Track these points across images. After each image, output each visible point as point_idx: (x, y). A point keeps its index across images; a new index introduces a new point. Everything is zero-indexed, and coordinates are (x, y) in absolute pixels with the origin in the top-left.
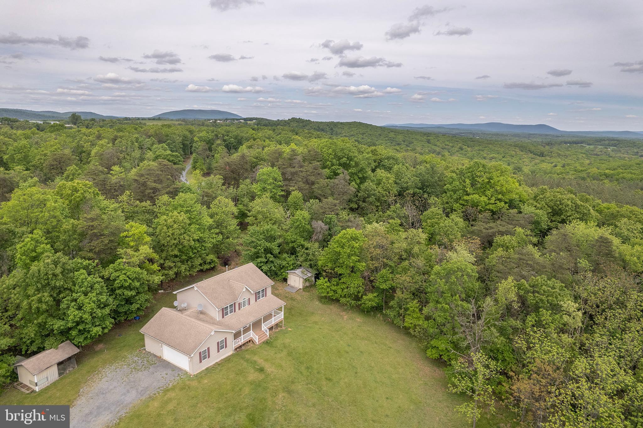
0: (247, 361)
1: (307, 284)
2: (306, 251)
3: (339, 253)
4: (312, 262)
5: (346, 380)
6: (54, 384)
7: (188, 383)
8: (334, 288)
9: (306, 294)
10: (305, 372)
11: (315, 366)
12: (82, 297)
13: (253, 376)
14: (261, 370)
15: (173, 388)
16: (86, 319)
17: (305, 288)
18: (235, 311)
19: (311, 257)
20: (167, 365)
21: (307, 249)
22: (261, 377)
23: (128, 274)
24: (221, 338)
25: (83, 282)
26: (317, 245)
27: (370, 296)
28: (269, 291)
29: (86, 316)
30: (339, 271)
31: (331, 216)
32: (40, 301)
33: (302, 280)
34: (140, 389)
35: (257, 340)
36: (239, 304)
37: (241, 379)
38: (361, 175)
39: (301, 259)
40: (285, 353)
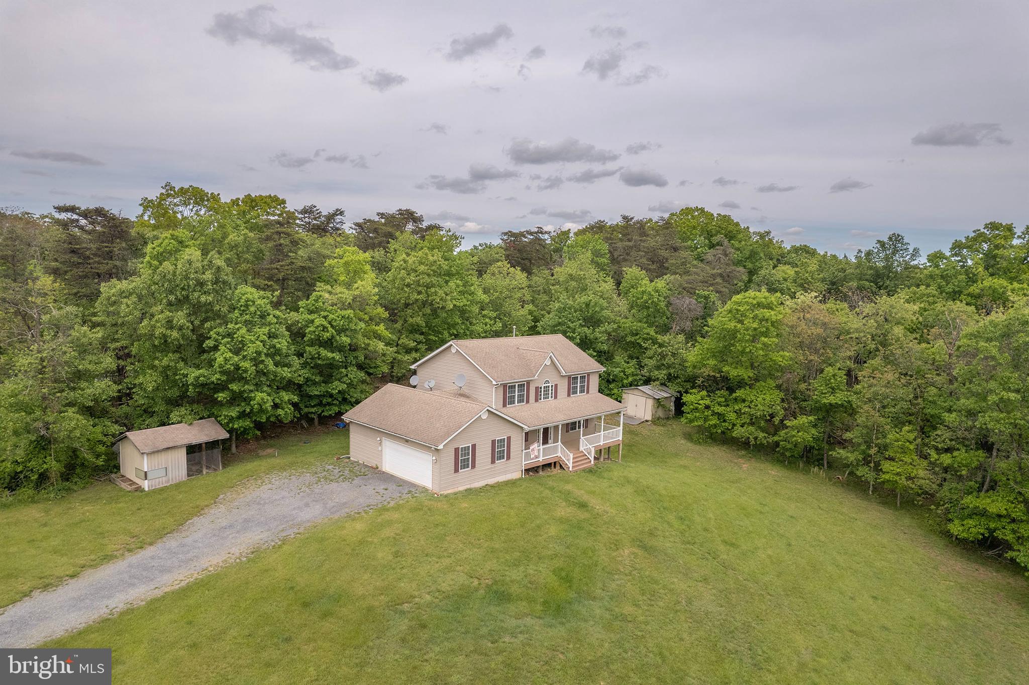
0: (552, 489)
1: (660, 413)
2: (660, 350)
6: (178, 486)
7: (427, 503)
9: (658, 429)
13: (563, 511)
14: (583, 506)
15: (397, 508)
17: (656, 421)
18: (528, 402)
20: (388, 478)
22: (582, 515)
25: (247, 306)
26: (681, 338)
28: (594, 382)
31: (706, 293)
33: (650, 402)
36: (537, 388)
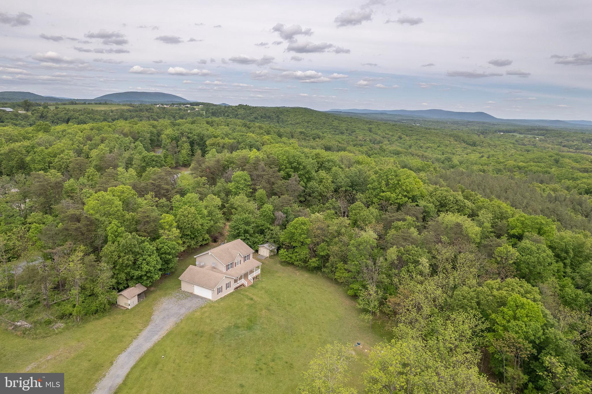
0: (243, 294)
1: (272, 254)
2: (271, 232)
3: (294, 233)
4: (275, 239)
5: (300, 306)
6: (137, 306)
7: (212, 304)
8: (291, 255)
9: (272, 261)
10: (276, 301)
11: (282, 298)
12: (149, 258)
13: (247, 302)
14: (252, 299)
15: (205, 307)
16: (152, 270)
17: (271, 257)
18: (233, 267)
19: (274, 236)
20: (197, 297)
21: (272, 230)
22: (252, 302)
23: (169, 245)
24: (228, 281)
25: (148, 249)
26: (278, 228)
27: (314, 259)
28: (251, 256)
29: (152, 268)
30: (294, 244)
31: (287, 208)
32: (128, 260)
33: (268, 251)
34: (187, 308)
35: (246, 284)
36: (235, 263)
37: (241, 303)
38: (307, 176)
39: (268, 237)
40: (263, 291)
